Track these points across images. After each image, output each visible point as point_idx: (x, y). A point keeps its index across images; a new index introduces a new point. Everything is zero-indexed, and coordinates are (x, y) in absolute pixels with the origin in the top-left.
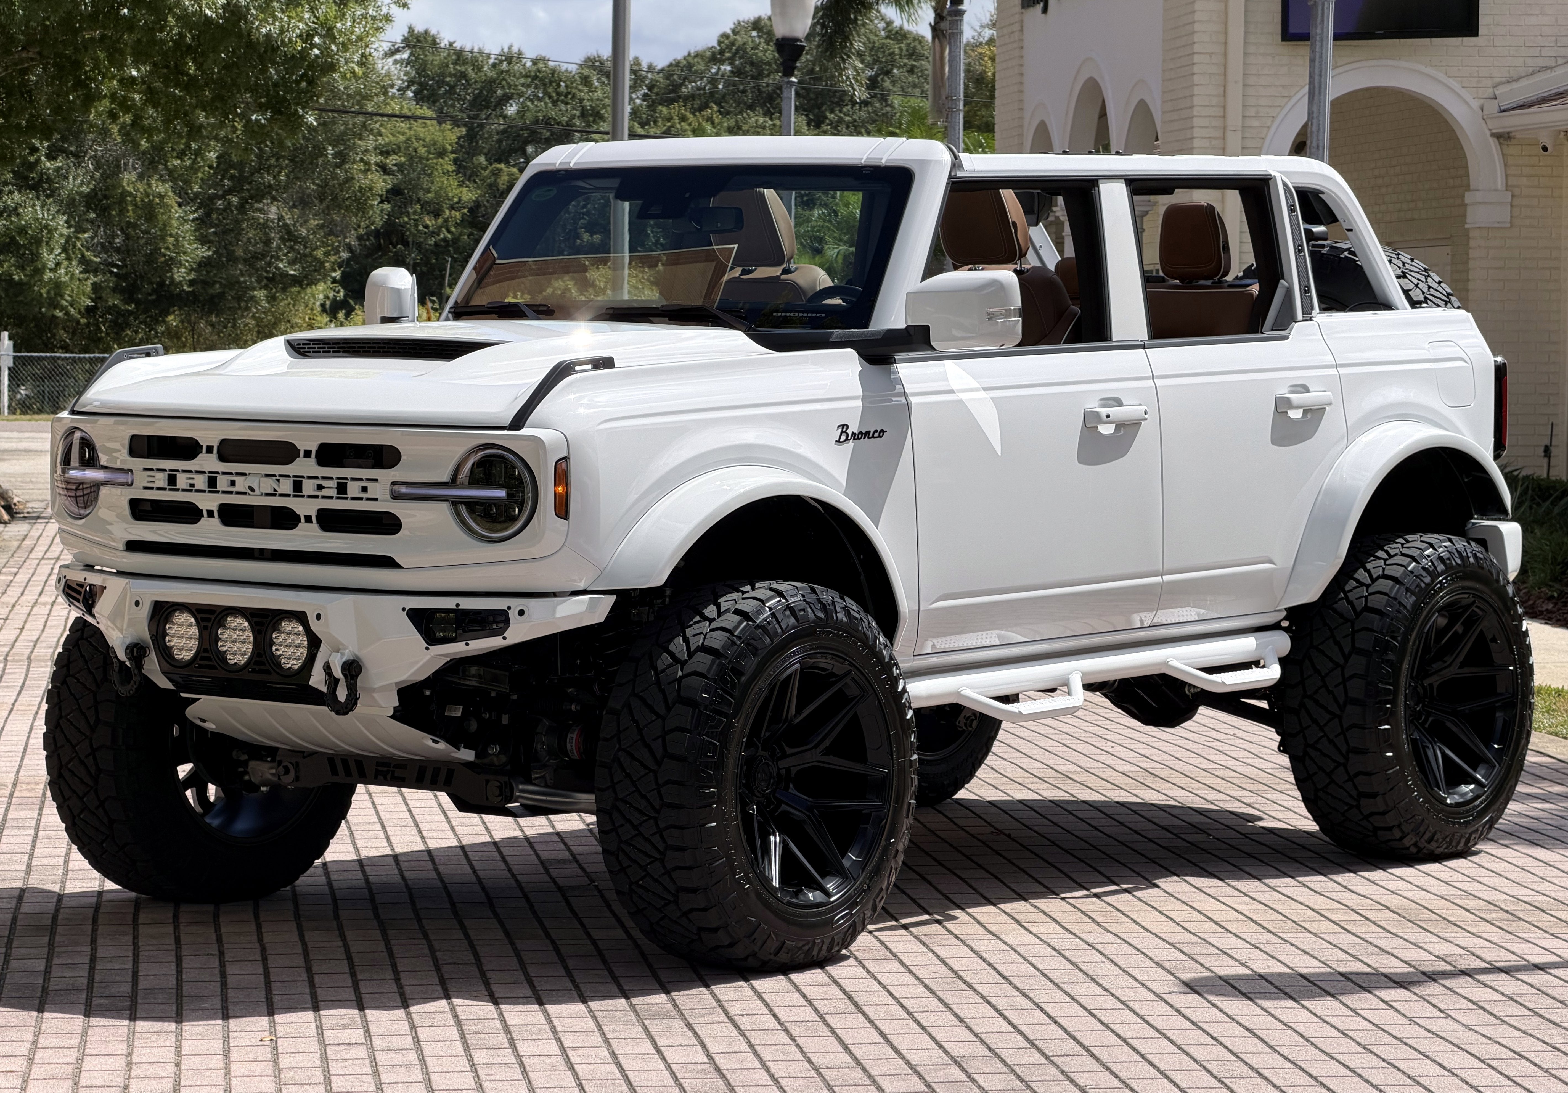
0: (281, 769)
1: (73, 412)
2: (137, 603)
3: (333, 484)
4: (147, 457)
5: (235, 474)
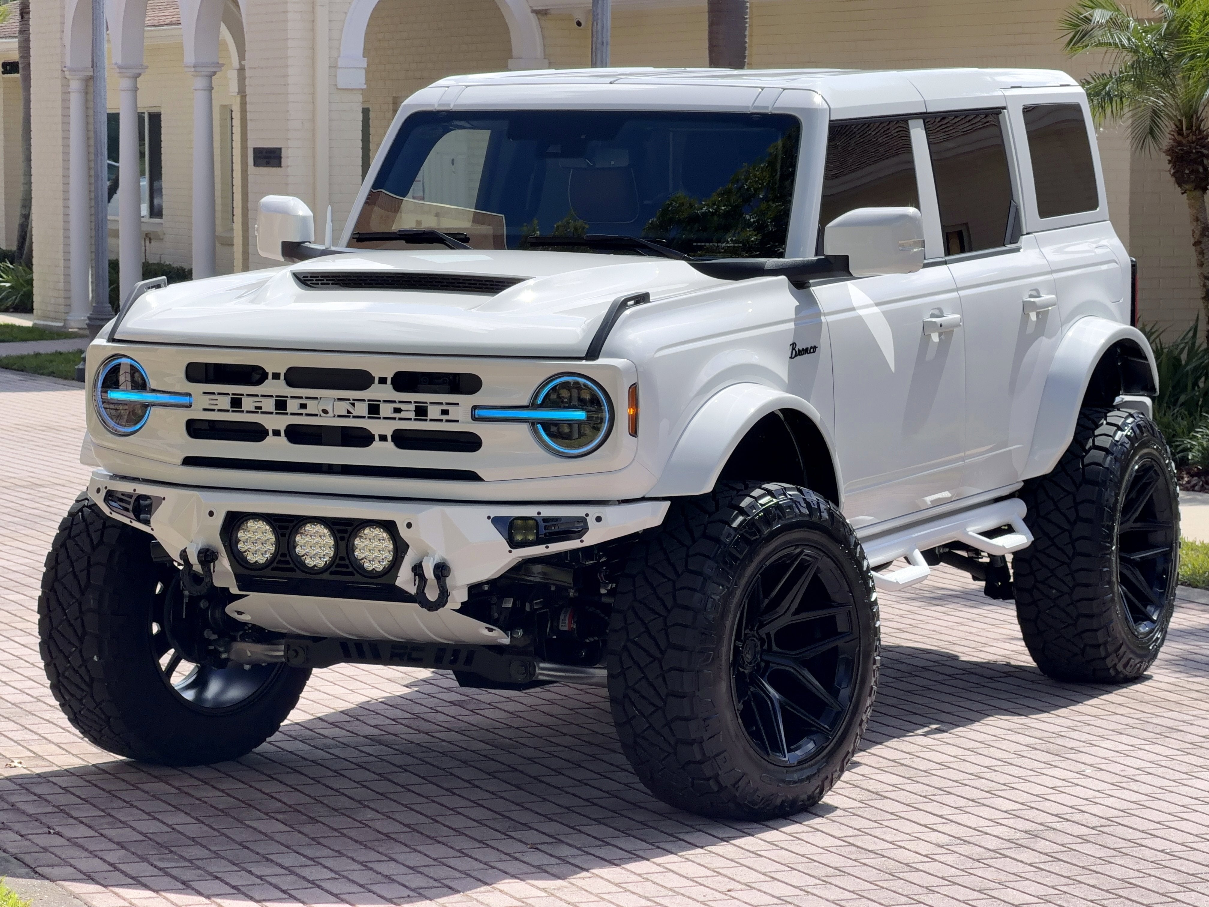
0: (291, 653)
1: (112, 339)
2: (211, 514)
3: (412, 407)
4: (206, 383)
5: (307, 398)
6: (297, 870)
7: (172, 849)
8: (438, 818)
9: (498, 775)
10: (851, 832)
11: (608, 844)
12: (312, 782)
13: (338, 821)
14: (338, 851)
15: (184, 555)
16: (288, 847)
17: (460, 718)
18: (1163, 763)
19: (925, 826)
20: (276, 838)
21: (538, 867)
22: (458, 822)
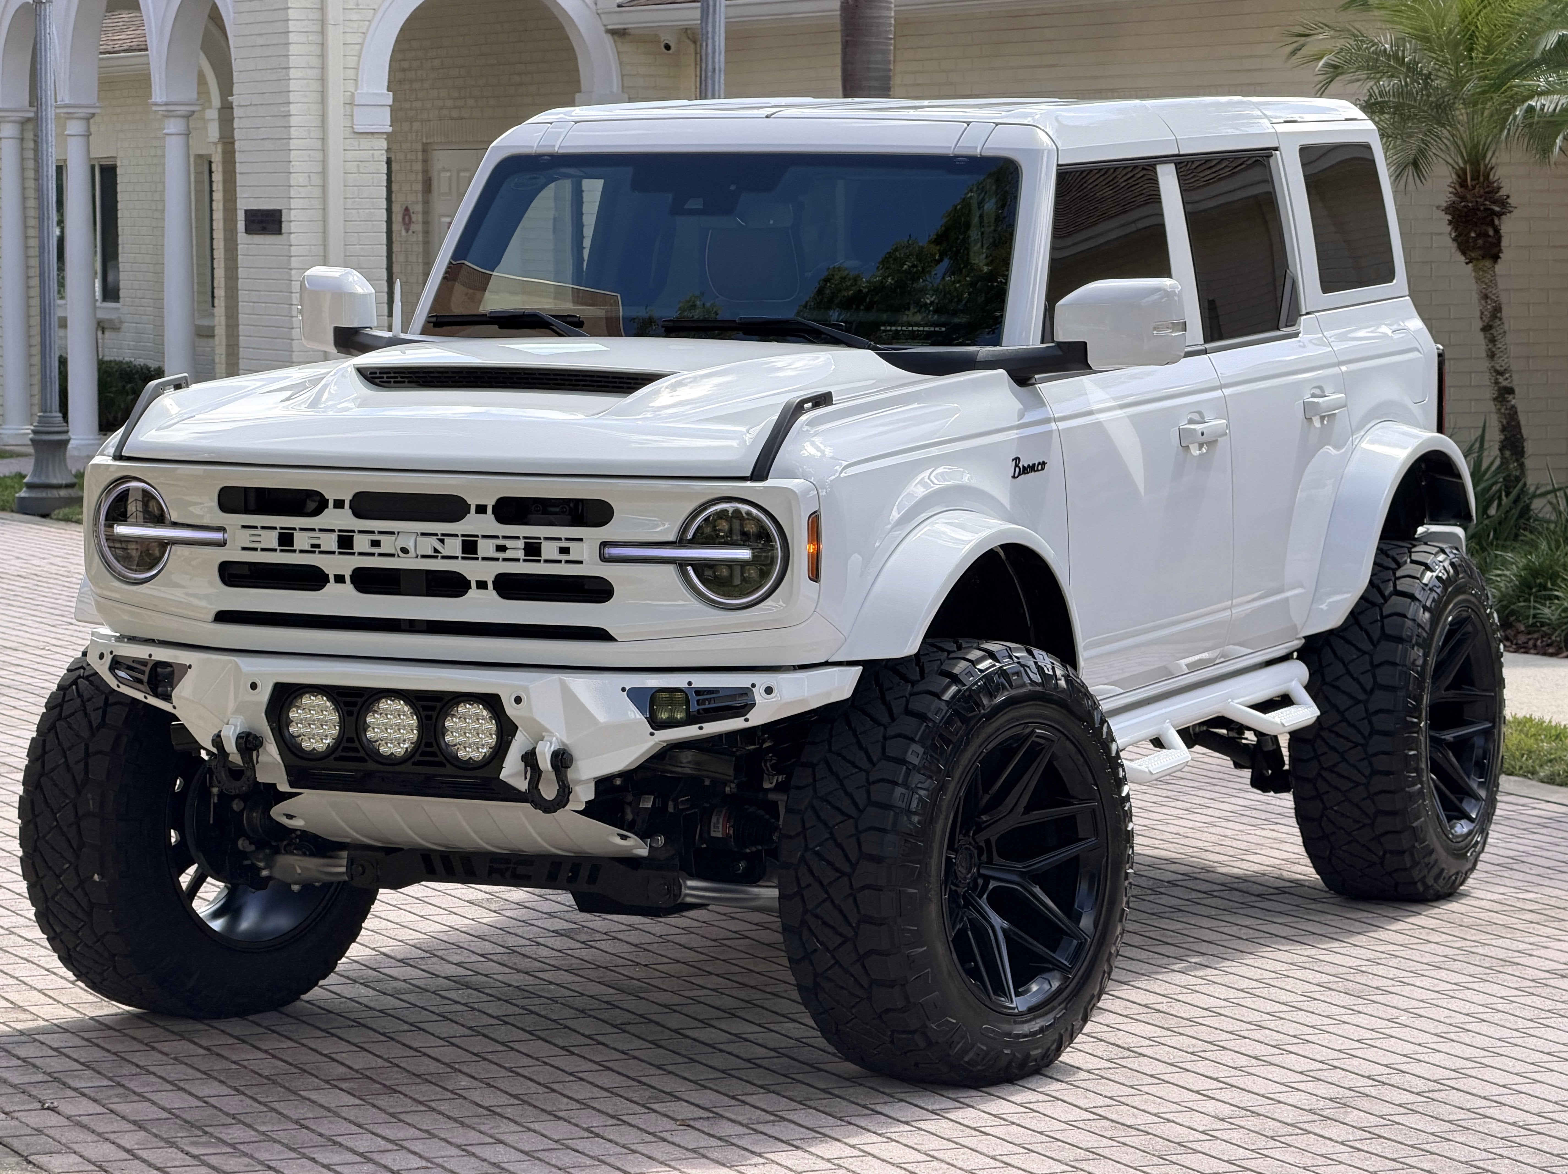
0: (356, 869)
1: (118, 457)
2: (254, 686)
3: (521, 544)
4: (245, 513)
5: (380, 533)
6: (375, 1156)
7: (207, 1129)
8: (555, 1086)
9: (628, 1028)
10: (1101, 1101)
11: (784, 1119)
12: (382, 1038)
13: (423, 1091)
14: (427, 1131)
15: (217, 741)
16: (360, 1126)
17: (569, 952)
18: (1499, 1007)
19: (1198, 1092)
20: (343, 1114)
21: (694, 1151)
22: (582, 1092)
